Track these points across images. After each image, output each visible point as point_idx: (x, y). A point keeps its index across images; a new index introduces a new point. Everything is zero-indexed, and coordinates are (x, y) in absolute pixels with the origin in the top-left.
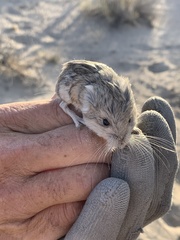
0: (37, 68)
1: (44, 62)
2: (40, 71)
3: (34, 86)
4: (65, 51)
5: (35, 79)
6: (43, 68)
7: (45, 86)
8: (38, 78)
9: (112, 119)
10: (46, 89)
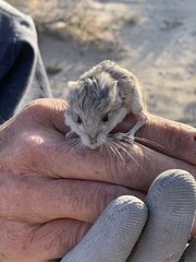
0: (114, 31)
1: (121, 23)
2: (117, 33)
3: (110, 51)
4: (146, 9)
5: (111, 43)
6: (120, 30)
7: (121, 50)
8: (115, 42)
9: (83, 117)
10: (123, 54)
